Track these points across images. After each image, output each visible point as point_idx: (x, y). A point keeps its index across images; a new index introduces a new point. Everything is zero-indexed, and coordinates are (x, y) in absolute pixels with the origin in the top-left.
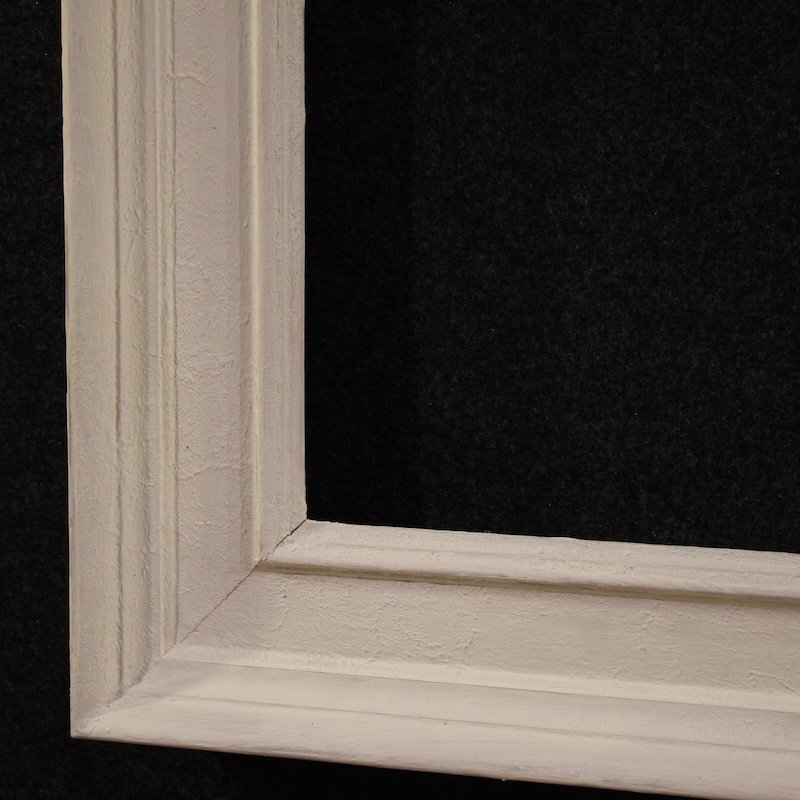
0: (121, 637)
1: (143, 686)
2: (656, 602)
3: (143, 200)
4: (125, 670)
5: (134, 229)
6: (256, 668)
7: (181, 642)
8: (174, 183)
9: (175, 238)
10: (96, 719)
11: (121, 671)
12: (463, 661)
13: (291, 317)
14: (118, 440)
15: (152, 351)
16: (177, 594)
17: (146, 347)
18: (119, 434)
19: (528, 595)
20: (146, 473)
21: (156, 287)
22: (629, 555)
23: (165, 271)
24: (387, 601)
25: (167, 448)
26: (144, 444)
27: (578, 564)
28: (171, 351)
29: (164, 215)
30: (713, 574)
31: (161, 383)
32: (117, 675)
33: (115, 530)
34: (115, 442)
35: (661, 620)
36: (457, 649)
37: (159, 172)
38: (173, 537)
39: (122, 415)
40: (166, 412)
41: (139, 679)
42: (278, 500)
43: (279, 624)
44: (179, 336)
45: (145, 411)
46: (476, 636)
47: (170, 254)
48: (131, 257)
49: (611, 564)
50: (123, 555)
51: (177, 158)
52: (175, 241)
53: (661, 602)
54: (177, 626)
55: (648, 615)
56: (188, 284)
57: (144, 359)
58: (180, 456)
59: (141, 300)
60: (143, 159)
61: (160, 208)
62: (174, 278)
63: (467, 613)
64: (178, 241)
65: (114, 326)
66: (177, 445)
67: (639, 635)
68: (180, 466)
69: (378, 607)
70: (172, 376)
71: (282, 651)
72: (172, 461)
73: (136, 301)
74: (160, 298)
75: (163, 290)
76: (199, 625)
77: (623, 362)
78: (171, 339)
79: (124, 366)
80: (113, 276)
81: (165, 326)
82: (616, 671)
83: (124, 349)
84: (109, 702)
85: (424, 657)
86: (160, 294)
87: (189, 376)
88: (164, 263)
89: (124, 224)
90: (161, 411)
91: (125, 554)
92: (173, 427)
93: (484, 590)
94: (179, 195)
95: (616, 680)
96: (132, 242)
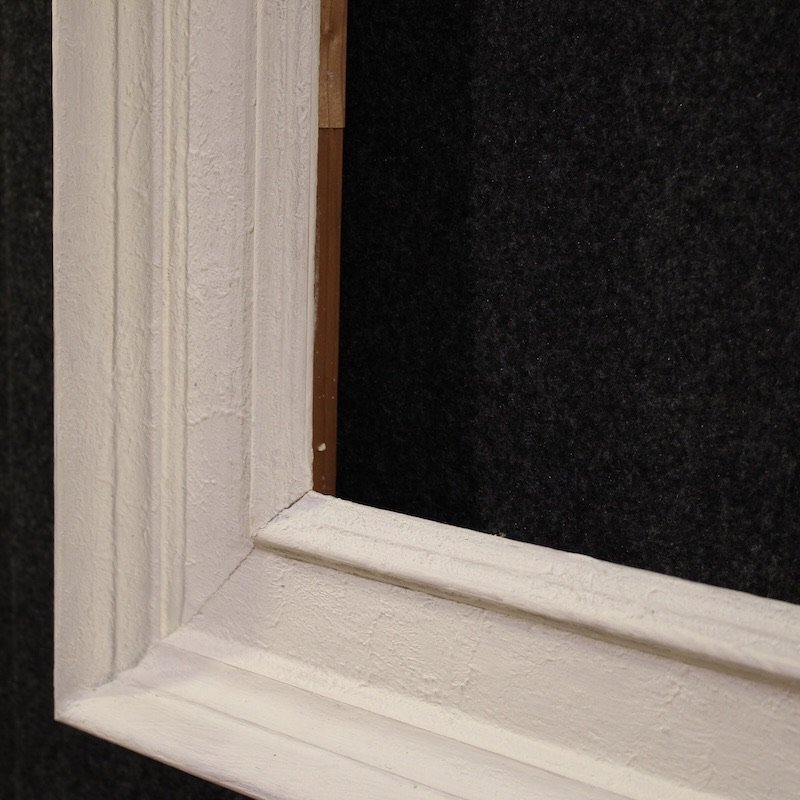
0: (114, 609)
1: (138, 672)
2: (685, 666)
3: (150, 70)
4: (119, 650)
5: (138, 106)
6: (245, 672)
7: (186, 624)
8: (187, 48)
9: (188, 120)
10: (76, 703)
11: (114, 648)
12: (458, 706)
13: (295, 224)
14: (113, 369)
15: (156, 262)
16: (183, 567)
17: (150, 256)
18: (114, 361)
19: (534, 628)
20: (147, 412)
21: (162, 180)
22: (655, 592)
23: (174, 161)
24: (383, 609)
25: (173, 383)
26: (146, 375)
27: (588, 595)
28: (180, 262)
29: (174, 91)
30: (755, 638)
31: (167, 303)
32: (109, 652)
33: (108, 478)
34: (110, 371)
35: (690, 693)
36: (454, 688)
37: (168, 33)
38: (180, 494)
39: (119, 339)
40: (173, 339)
41: (136, 663)
42: (274, 461)
43: (276, 620)
44: (191, 244)
45: (147, 335)
46: (474, 675)
47: (181, 139)
48: (134, 140)
49: (628, 602)
50: (118, 510)
51: (191, 16)
52: (188, 124)
53: (691, 668)
54: (182, 606)
55: (675, 683)
56: (200, 178)
57: (148, 270)
58: (189, 395)
59: (145, 195)
60: (150, 18)
61: (168, 80)
62: (186, 171)
63: (466, 641)
64: (191, 123)
65: (111, 226)
66: (186, 381)
67: (662, 710)
68: (189, 408)
69: (373, 616)
70: (181, 295)
71: (278, 654)
72: (179, 401)
73: (140, 196)
74: (167, 194)
75: (172, 184)
76: (203, 606)
77: (707, 313)
78: (182, 247)
79: (123, 278)
80: (111, 164)
81: (173, 230)
82: (632, 756)
83: (123, 256)
84: (97, 685)
85: (420, 692)
86: (167, 189)
87: (198, 294)
88: (174, 151)
89: (124, 99)
90: (166, 337)
91: (121, 510)
92: (182, 358)
93: (486, 613)
94: (193, 64)
95: (630, 769)
96: (136, 123)
